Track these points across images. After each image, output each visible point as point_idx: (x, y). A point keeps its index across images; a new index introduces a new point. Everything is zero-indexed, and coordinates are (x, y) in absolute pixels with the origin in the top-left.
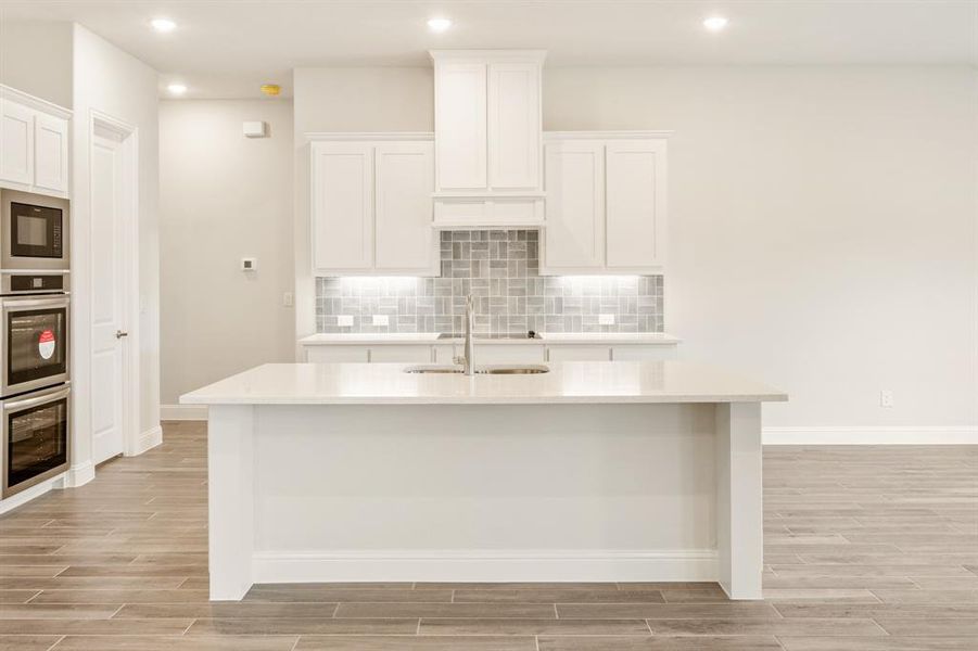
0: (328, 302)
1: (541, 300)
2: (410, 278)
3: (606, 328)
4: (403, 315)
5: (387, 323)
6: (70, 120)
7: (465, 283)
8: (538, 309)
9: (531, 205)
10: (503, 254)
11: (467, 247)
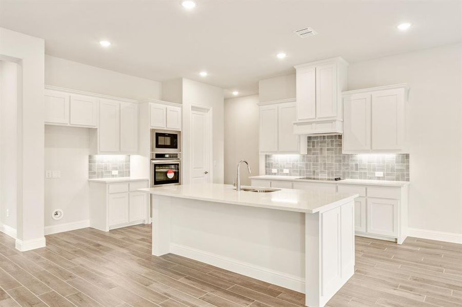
0: (269, 163)
1: (348, 165)
2: (296, 155)
3: (379, 178)
4: (294, 169)
5: (288, 172)
6: (182, 107)
7: (317, 157)
8: (347, 169)
9: (331, 124)
10: (332, 145)
11: (318, 143)
